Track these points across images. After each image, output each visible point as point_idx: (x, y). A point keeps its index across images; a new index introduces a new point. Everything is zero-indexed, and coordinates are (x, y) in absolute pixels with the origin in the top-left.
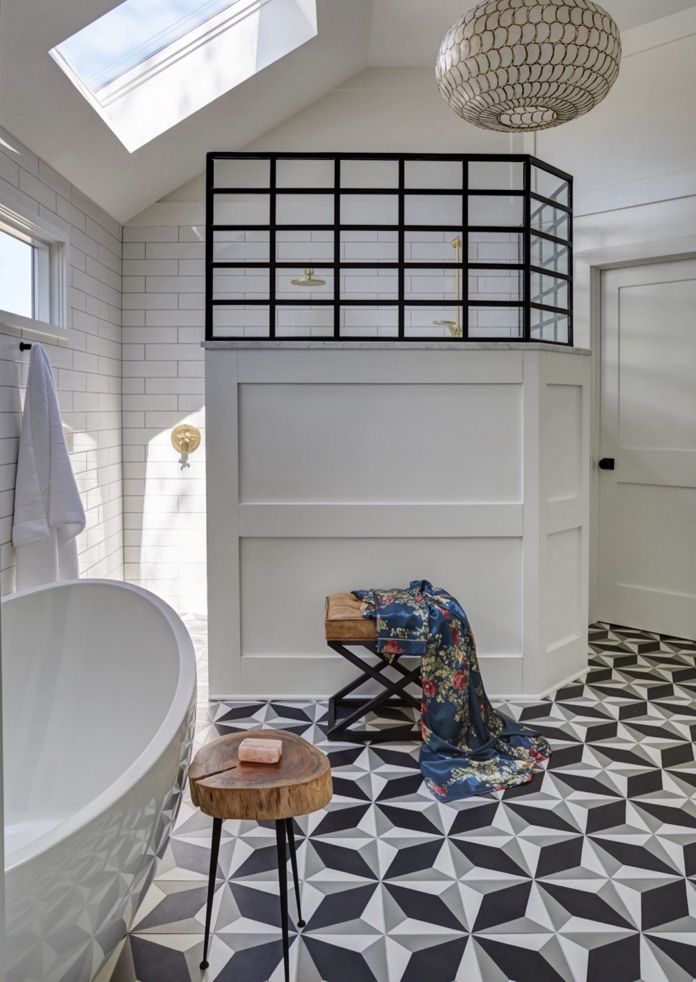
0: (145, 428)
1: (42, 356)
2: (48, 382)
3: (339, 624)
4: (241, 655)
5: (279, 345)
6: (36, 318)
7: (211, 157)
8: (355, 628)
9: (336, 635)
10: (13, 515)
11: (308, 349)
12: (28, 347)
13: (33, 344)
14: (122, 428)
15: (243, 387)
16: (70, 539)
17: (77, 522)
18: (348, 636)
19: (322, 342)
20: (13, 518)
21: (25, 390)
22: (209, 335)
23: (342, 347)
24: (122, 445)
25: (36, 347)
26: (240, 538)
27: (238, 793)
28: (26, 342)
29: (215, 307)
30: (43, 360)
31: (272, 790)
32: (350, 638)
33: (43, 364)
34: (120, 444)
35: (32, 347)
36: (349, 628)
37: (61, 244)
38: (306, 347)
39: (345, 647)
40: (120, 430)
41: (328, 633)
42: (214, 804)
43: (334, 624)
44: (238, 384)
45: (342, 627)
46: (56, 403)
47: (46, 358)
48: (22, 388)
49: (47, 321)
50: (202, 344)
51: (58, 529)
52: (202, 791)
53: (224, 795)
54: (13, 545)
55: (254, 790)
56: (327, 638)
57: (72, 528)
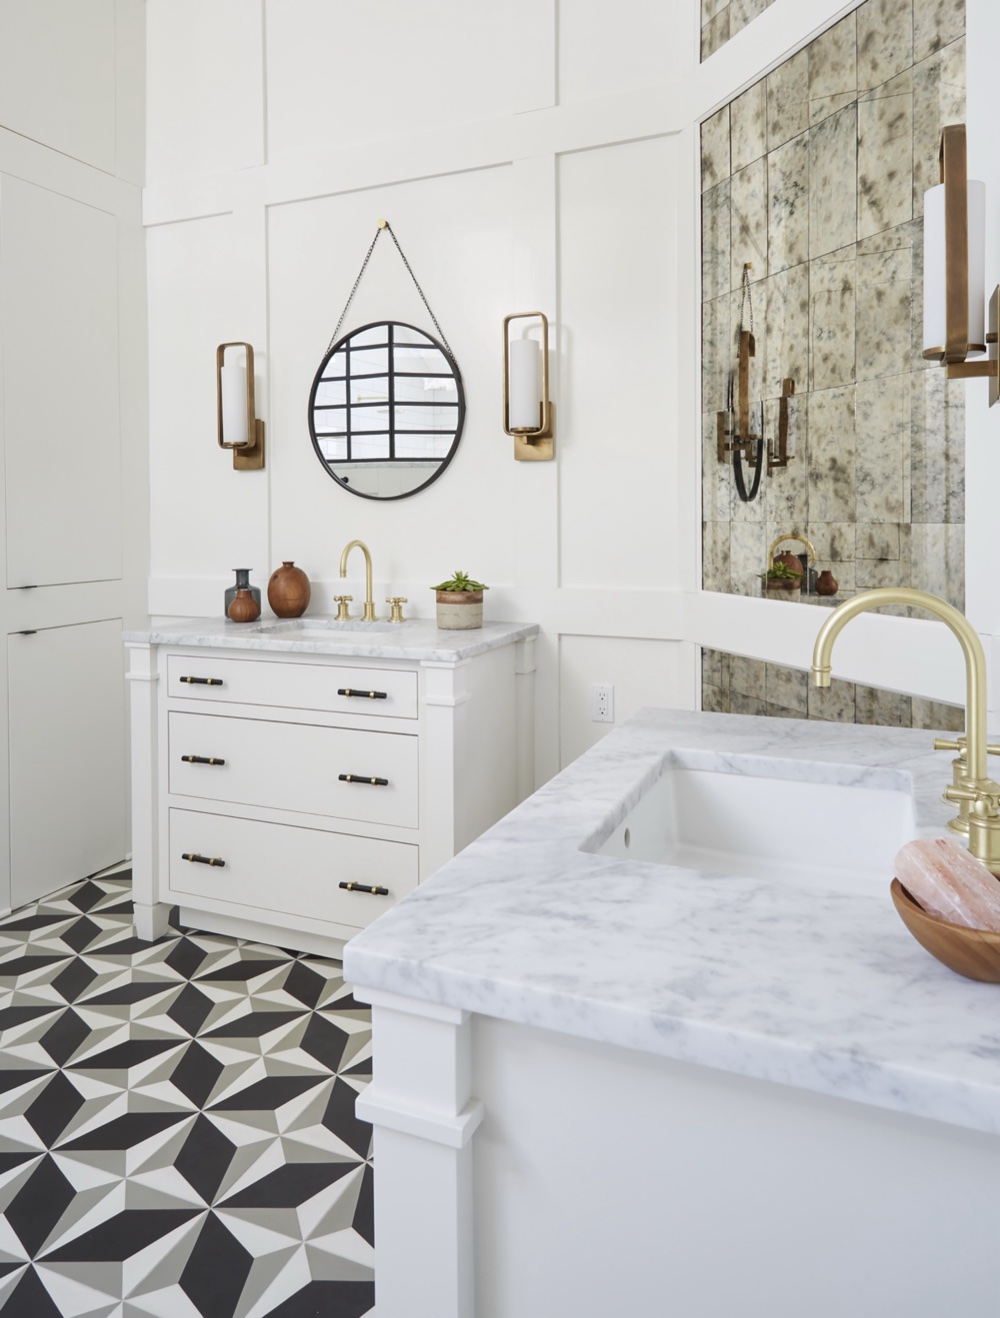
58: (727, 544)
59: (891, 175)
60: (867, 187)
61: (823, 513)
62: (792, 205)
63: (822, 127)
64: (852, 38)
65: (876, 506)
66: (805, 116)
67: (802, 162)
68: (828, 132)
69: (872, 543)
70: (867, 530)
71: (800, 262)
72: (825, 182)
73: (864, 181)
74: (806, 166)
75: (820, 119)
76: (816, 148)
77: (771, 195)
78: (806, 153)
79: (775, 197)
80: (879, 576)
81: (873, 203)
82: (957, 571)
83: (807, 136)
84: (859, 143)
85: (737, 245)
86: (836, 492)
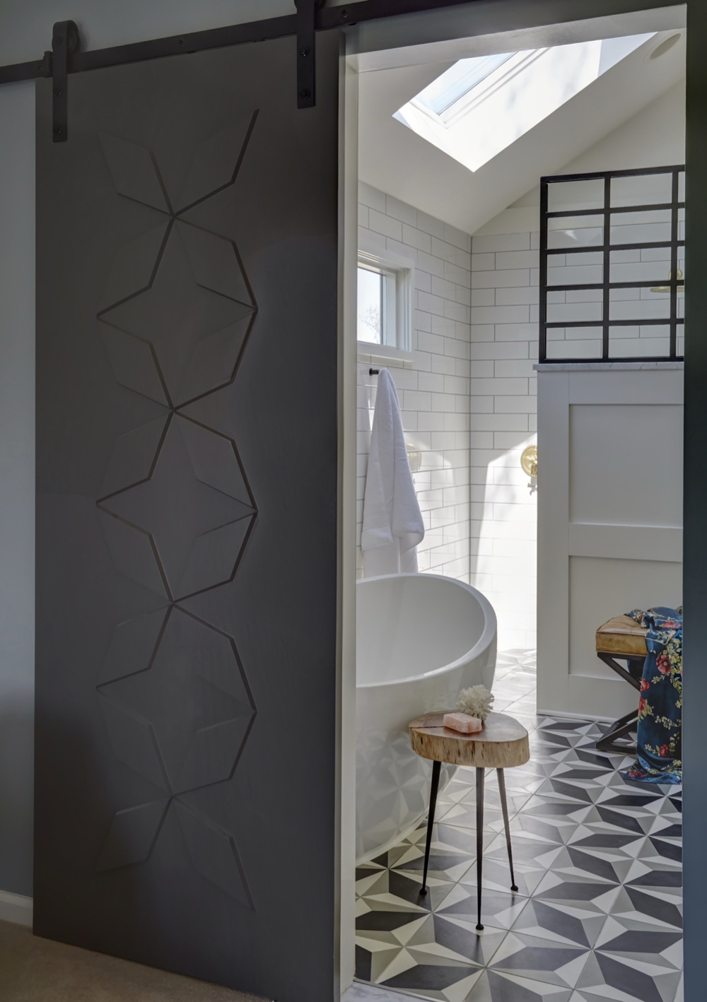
0: (494, 449)
1: (388, 380)
2: (393, 404)
3: (609, 636)
4: (569, 673)
5: (611, 366)
6: (384, 344)
7: (545, 181)
8: (624, 642)
9: (605, 647)
10: (362, 523)
11: (640, 370)
12: (377, 372)
13: (381, 370)
14: (470, 449)
15: (575, 408)
16: (411, 548)
17: (417, 532)
18: (616, 649)
19: (655, 363)
20: (362, 526)
21: (373, 411)
22: (543, 359)
23: (676, 368)
24: (470, 467)
25: (383, 372)
26: (570, 557)
27: (442, 740)
28: (374, 368)
29: (548, 330)
30: (389, 384)
31: (468, 743)
32: (620, 651)
33: (388, 388)
34: (468, 465)
35: (380, 372)
36: (618, 642)
37: (407, 271)
38: (638, 368)
39: (615, 660)
40: (468, 451)
41: (597, 644)
42: (423, 746)
43: (603, 636)
44: (570, 405)
45: (611, 640)
46: (399, 423)
47: (391, 382)
48: (371, 409)
49: (394, 345)
50: (535, 367)
51: (400, 538)
52: (416, 735)
53: (431, 740)
54: (361, 549)
55: (454, 739)
56: (597, 650)
57: (413, 537)
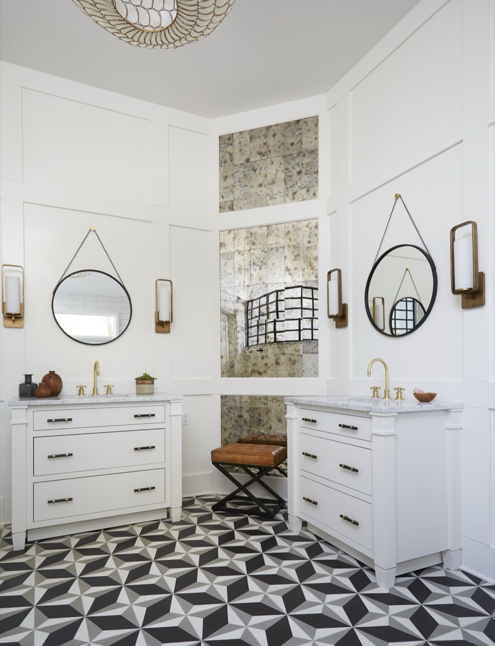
58: (233, 363)
59: (296, 269)
60: (288, 269)
61: (273, 353)
62: (261, 267)
63: (272, 249)
64: (283, 230)
65: (292, 350)
66: (265, 244)
67: (264, 256)
68: (274, 251)
69: (290, 359)
70: (289, 357)
71: (264, 283)
72: (273, 264)
73: (287, 268)
74: (266, 258)
75: (272, 247)
76: (270, 254)
77: (252, 262)
78: (266, 254)
79: (254, 263)
80: (293, 368)
81: (290, 274)
82: (316, 365)
83: (266, 250)
84: (285, 257)
85: (237, 273)
86: (278, 347)
